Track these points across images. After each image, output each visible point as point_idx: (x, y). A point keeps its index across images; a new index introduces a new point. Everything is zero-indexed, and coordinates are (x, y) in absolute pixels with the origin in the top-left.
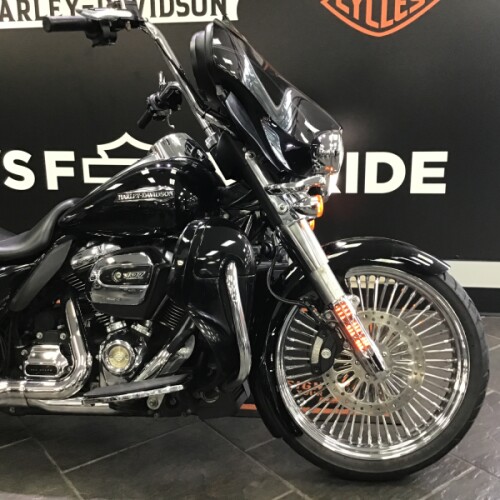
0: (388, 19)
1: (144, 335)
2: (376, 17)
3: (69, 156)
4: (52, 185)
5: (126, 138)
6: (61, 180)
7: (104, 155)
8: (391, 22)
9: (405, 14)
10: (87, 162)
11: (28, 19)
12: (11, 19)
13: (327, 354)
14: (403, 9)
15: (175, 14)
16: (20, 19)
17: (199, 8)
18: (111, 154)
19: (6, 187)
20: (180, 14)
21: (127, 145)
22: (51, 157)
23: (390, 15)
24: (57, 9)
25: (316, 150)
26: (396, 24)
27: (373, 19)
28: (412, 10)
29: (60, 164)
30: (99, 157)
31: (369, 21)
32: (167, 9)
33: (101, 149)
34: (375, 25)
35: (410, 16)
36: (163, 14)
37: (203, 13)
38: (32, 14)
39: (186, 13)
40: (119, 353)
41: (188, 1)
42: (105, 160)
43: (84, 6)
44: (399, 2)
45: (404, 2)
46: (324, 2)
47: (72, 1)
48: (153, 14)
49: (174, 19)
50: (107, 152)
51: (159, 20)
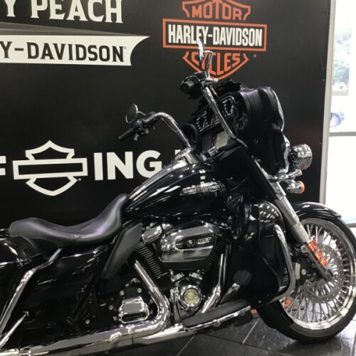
0: (221, 70)
2: (214, 69)
3: (2, 160)
5: (50, 145)
7: (32, 158)
8: (222, 72)
9: (230, 67)
10: (16, 164)
13: (304, 272)
14: (229, 64)
15: (87, 59)
17: (105, 56)
18: (37, 156)
20: (91, 59)
21: (50, 149)
23: (222, 68)
26: (225, 73)
28: (234, 65)
30: (27, 159)
31: (210, 70)
32: (81, 55)
33: (29, 153)
34: (214, 73)
35: (232, 69)
36: (78, 58)
39: (95, 59)
40: (191, 294)
41: (97, 51)
42: (32, 161)
43: (16, 49)
44: (227, 61)
45: (229, 61)
46: (185, 58)
47: (6, 44)
48: (71, 58)
49: (87, 62)
50: (34, 155)
51: (75, 62)
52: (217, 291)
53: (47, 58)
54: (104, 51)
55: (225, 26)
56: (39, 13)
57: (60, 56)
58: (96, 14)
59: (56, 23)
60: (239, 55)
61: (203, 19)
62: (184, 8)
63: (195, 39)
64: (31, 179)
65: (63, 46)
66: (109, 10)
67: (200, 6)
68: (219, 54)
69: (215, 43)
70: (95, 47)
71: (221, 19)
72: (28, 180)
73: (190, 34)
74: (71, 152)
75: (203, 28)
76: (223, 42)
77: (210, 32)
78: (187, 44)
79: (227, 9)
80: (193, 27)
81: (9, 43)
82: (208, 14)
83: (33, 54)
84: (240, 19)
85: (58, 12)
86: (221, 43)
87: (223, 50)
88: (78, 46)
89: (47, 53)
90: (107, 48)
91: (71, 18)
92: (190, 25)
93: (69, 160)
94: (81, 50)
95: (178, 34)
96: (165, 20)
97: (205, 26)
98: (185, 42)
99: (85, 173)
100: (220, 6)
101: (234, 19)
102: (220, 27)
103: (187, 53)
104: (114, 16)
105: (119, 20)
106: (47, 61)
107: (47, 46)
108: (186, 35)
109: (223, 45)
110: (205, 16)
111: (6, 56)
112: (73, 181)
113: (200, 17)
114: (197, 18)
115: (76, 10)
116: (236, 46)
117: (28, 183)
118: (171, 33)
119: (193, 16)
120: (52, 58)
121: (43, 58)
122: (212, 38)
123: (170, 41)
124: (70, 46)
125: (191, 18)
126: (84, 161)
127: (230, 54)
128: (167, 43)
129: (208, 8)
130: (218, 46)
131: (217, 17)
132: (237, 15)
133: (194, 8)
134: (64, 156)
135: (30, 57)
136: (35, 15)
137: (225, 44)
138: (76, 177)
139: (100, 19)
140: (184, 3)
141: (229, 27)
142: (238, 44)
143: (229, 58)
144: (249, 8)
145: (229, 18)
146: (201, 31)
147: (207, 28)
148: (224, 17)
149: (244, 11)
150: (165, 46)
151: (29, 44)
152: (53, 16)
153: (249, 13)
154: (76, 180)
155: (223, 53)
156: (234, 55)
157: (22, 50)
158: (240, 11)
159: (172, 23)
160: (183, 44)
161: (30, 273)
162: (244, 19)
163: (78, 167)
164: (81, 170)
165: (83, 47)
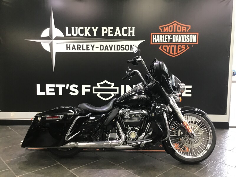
0: (176, 52)
1: (138, 130)
2: (173, 52)
3: (89, 86)
4: (84, 94)
5: (106, 81)
6: (86, 93)
7: (99, 86)
8: (177, 53)
9: (180, 51)
10: (94, 88)
11: (80, 50)
12: (75, 50)
13: (182, 133)
14: (180, 50)
15: (121, 50)
16: (78, 50)
17: (127, 49)
18: (101, 85)
19: (70, 94)
20: (122, 50)
21: (106, 83)
22: (84, 86)
23: (177, 52)
24: (89, 47)
25: (179, 87)
26: (178, 54)
27: (172, 52)
28: (182, 50)
29: (86, 88)
30: (98, 86)
31: (171, 53)
32: (118, 49)
33: (98, 84)
34: (173, 54)
35: (181, 52)
36: (117, 50)
37: (128, 50)
38: (81, 48)
39: (124, 50)
40: (133, 134)
41: (124, 47)
42: (99, 87)
43: (96, 47)
44: (179, 49)
45: (180, 49)
46: (160, 48)
47: (93, 46)
48: (115, 50)
49: (120, 51)
50: (100, 85)
51: (116, 51)
52: (144, 134)
53: (106, 50)
54: (127, 47)
55: (178, 34)
56: (105, 34)
57: (111, 49)
58: (125, 33)
59: (111, 37)
60: (185, 46)
61: (168, 32)
62: (160, 28)
63: (164, 40)
64: (99, 94)
65: (112, 45)
66: (130, 31)
67: (167, 27)
68: (175, 46)
69: (173, 41)
70: (124, 45)
71: (176, 32)
72: (97, 94)
73: (162, 39)
74: (113, 84)
75: (168, 36)
76: (177, 41)
77: (172, 37)
78: (161, 43)
79: (179, 28)
80: (164, 36)
81: (94, 45)
82: (170, 30)
83: (102, 49)
84: (185, 31)
85: (111, 33)
86: (176, 42)
87: (177, 44)
88: (117, 45)
89: (106, 48)
90: (128, 46)
91: (115, 35)
92: (162, 35)
93: (112, 87)
94: (119, 47)
95: (157, 39)
96: (152, 34)
97: (169, 35)
98: (160, 42)
99: (117, 92)
100: (176, 26)
101: (183, 31)
102: (176, 35)
103: (161, 46)
104: (131, 33)
105: (133, 35)
106: (106, 51)
107: (106, 46)
108: (160, 39)
109: (177, 42)
110: (169, 31)
111: (93, 50)
112: (113, 95)
113: (167, 31)
114: (165, 32)
115: (118, 32)
116: (183, 42)
117: (97, 95)
118: (154, 39)
119: (164, 31)
120: (108, 50)
121: (105, 50)
122: (172, 40)
123: (154, 42)
124: (115, 45)
125: (163, 32)
126: (117, 88)
127: (180, 46)
128: (152, 43)
129: (171, 28)
130: (175, 42)
131: (175, 31)
132: (184, 30)
133: (164, 28)
134: (110, 86)
135: (101, 50)
136: (103, 35)
137: (178, 42)
138: (114, 94)
139: (126, 35)
140: (160, 26)
141: (180, 35)
142: (184, 41)
143: (180, 47)
144: (190, 26)
145: (180, 31)
146: (167, 37)
147: (170, 36)
148: (178, 31)
149: (187, 28)
150: (151, 44)
151: (101, 45)
152: (109, 35)
153: (190, 28)
154: (114, 95)
155: (177, 45)
156: (182, 46)
157: (98, 47)
158: (185, 28)
159: (155, 35)
160: (159, 43)
161: (78, 117)
162: (187, 31)
163: (115, 90)
164: (116, 91)
165: (119, 45)
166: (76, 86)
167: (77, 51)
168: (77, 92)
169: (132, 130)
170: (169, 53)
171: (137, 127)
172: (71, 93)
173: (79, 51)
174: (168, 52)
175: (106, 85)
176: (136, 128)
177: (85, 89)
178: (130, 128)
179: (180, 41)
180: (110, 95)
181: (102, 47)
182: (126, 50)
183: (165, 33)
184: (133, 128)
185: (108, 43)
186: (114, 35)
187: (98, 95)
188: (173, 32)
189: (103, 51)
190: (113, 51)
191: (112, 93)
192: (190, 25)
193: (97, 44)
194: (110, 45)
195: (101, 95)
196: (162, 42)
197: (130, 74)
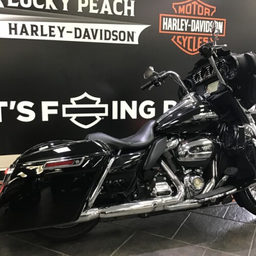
0: (196, 48)
1: (201, 173)
2: (191, 47)
3: (56, 104)
5: (85, 95)
6: (50, 116)
7: (74, 103)
11: (37, 35)
12: (27, 34)
14: (200, 44)
15: (111, 39)
16: (32, 35)
17: (122, 38)
18: (77, 102)
19: (18, 120)
20: (113, 40)
21: (86, 98)
24: (53, 31)
27: (190, 48)
29: (50, 108)
30: (71, 104)
31: (189, 49)
33: (73, 100)
34: (191, 50)
36: (106, 39)
37: (124, 40)
38: (39, 32)
39: (116, 39)
40: (197, 182)
41: (117, 34)
42: (74, 106)
43: (68, 32)
44: (199, 42)
45: (201, 42)
46: (173, 40)
47: (61, 28)
48: (101, 39)
49: (111, 41)
50: (75, 101)
51: (103, 41)
53: (87, 38)
54: (122, 34)
55: (199, 20)
56: (83, 8)
57: (95, 37)
58: (118, 10)
60: (207, 38)
61: (185, 14)
62: (173, 7)
63: (180, 28)
65: (97, 30)
66: (126, 8)
67: (184, 6)
68: (195, 38)
69: (192, 30)
70: (116, 31)
71: (197, 15)
72: (71, 117)
73: (177, 24)
74: (98, 100)
75: (185, 20)
76: (197, 30)
77: (190, 23)
78: (174, 31)
79: (201, 8)
80: (178, 20)
81: (63, 28)
82: (188, 11)
83: (78, 35)
84: (209, 15)
85: (95, 8)
86: (196, 31)
88: (106, 31)
89: (87, 34)
90: (124, 32)
91: (102, 12)
92: (177, 18)
93: (97, 105)
94: (108, 33)
95: (170, 24)
96: (161, 15)
97: (186, 19)
98: (173, 29)
99: (106, 114)
100: (197, 6)
101: (205, 15)
102: (196, 20)
103: (174, 37)
104: (129, 11)
105: (132, 14)
106: (86, 40)
107: (86, 30)
108: (174, 25)
109: (197, 32)
110: (187, 13)
111: (61, 36)
112: (99, 119)
113: (184, 13)
114: (181, 14)
115: (106, 7)
116: (205, 33)
117: (71, 120)
118: (165, 23)
119: (179, 13)
120: (89, 38)
121: (84, 38)
122: (190, 27)
123: (164, 29)
124: (101, 31)
125: (178, 14)
126: (106, 106)
127: (201, 38)
128: (162, 30)
129: (189, 7)
130: (194, 32)
131: (194, 13)
132: (207, 13)
133: (180, 7)
134: (94, 102)
135: (76, 37)
136: (80, 10)
137: (199, 31)
138: (101, 117)
139: (120, 13)
140: (174, 4)
141: (202, 20)
142: (207, 31)
143: (201, 40)
144: (215, 8)
145: (202, 14)
146: (184, 22)
147: (188, 20)
148: (199, 14)
149: (212, 10)
150: (160, 32)
151: (76, 29)
152: (92, 11)
153: (215, 11)
154: (100, 119)
155: (197, 37)
156: (205, 38)
157: (71, 32)
158: (209, 10)
159: (166, 17)
160: (172, 31)
162: (212, 15)
163: (102, 110)
164: (104, 112)
165: (109, 31)
166: (31, 104)
167: (30, 37)
168: (32, 116)
169: (192, 174)
170: (186, 48)
171: (199, 168)
172: (20, 118)
173: (35, 37)
174: (184, 46)
175: (86, 101)
176: (198, 171)
177: (48, 109)
178: (187, 172)
179: (201, 31)
180: (94, 119)
181: (78, 31)
182: (121, 40)
183: (180, 16)
184: (193, 170)
185: (90, 26)
186: (100, 11)
187: (73, 120)
188: (192, 15)
189: (81, 40)
190: (98, 40)
191: (97, 115)
192: (214, 6)
193: (70, 26)
194: (92, 30)
195: (78, 119)
196: (176, 30)
197: (159, 78)
